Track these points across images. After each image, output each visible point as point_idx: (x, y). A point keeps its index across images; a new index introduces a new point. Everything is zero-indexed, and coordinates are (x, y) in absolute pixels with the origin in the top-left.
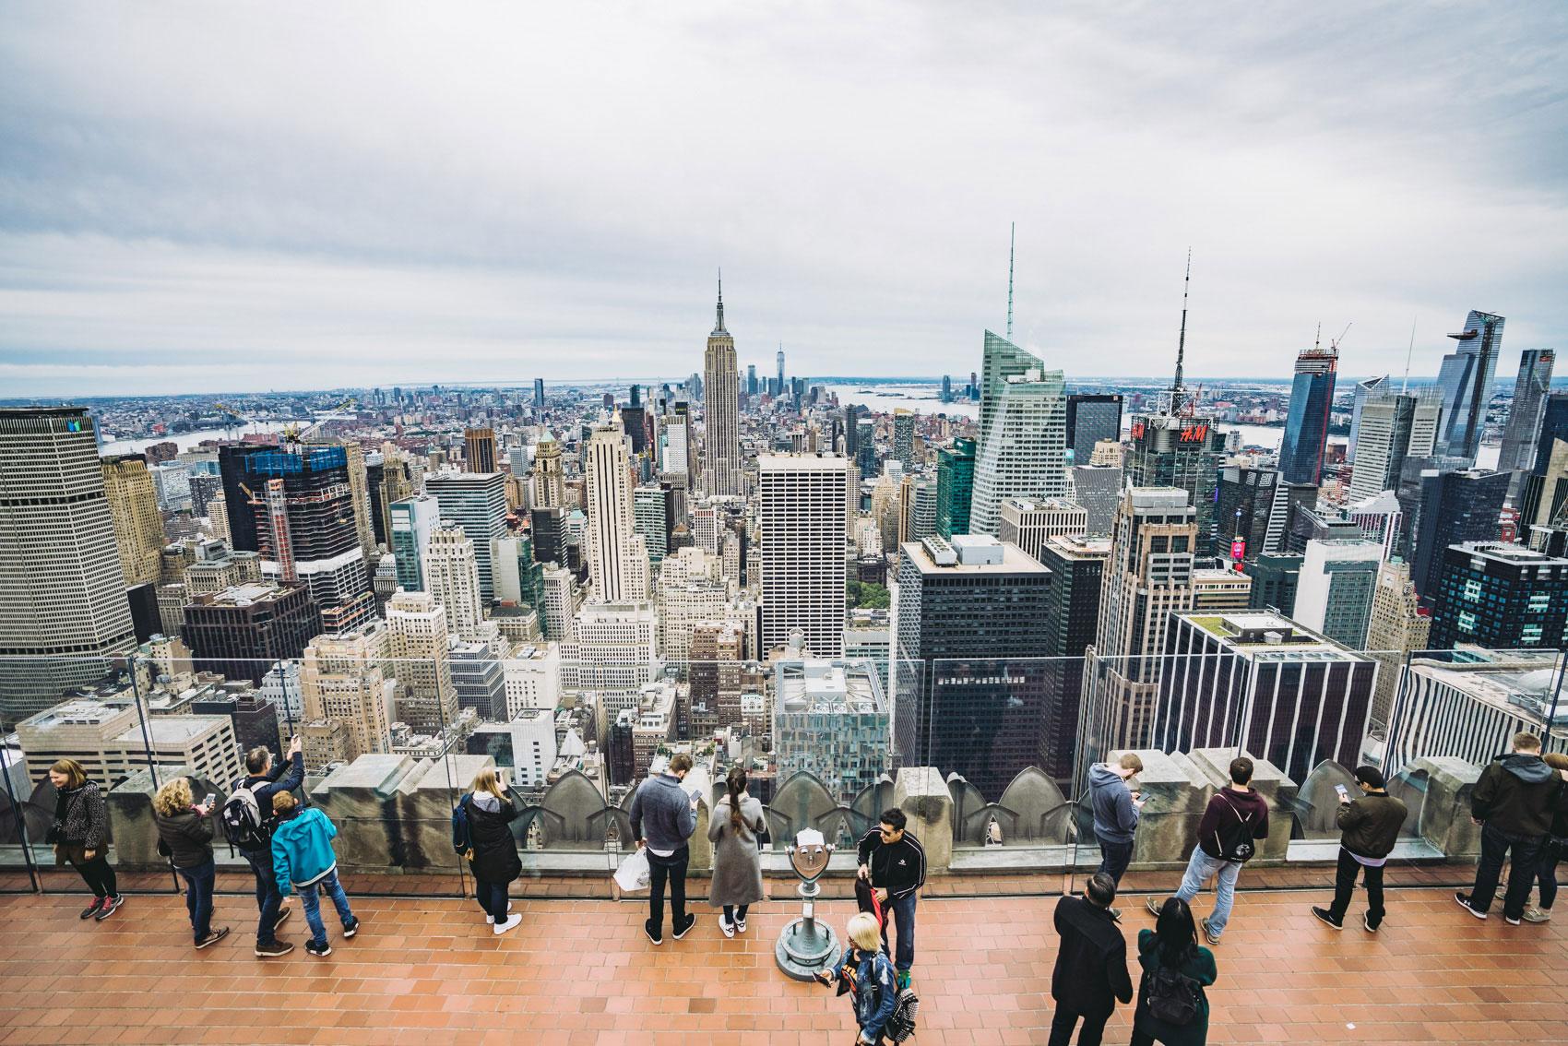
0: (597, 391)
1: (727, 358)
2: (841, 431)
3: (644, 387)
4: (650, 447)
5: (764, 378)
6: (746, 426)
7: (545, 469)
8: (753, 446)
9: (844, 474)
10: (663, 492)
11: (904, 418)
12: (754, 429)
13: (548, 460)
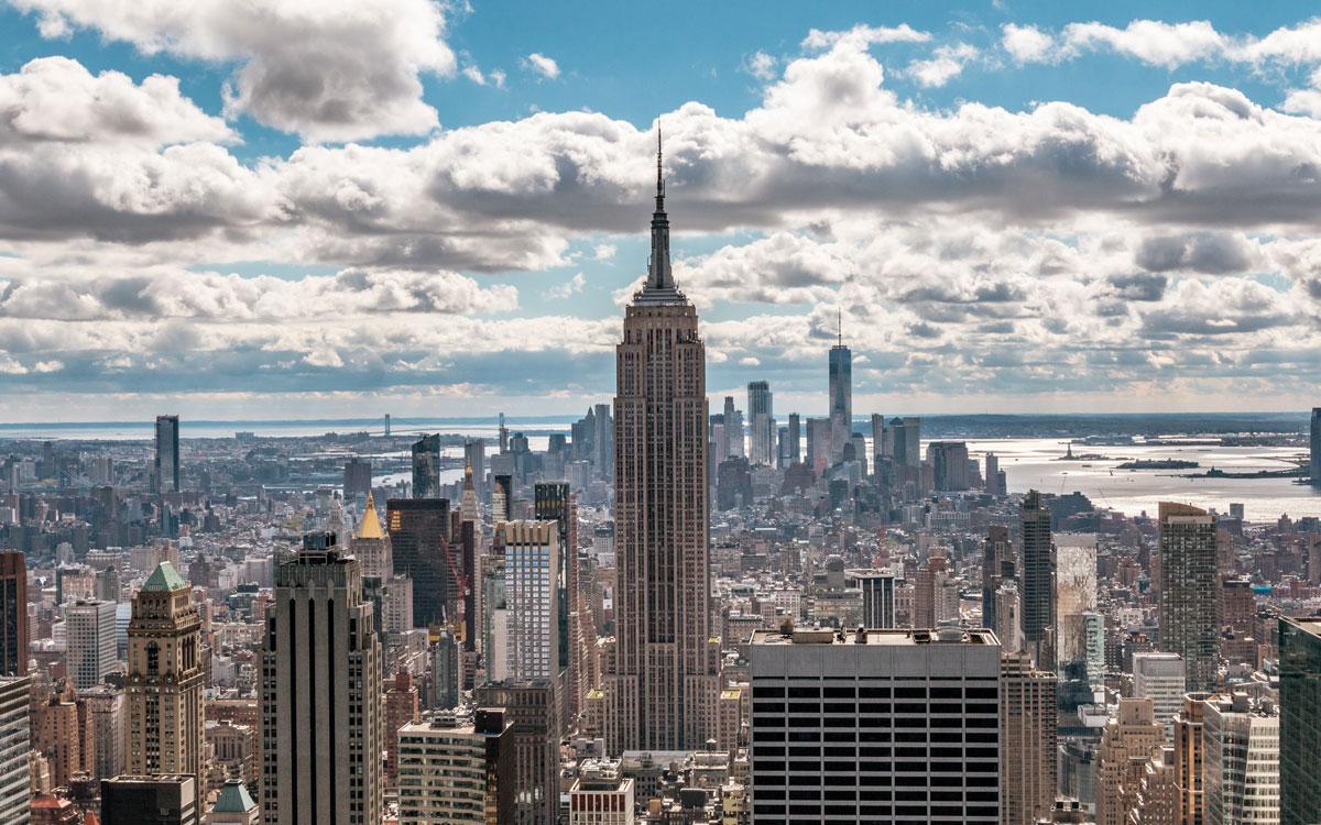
0: (330, 452)
1: (679, 363)
2: (1008, 570)
3: (455, 441)
4: (461, 607)
5: (794, 418)
6: (738, 554)
7: (153, 666)
8: (756, 607)
9: (992, 693)
10: (482, 738)
11: (1188, 531)
12: (761, 562)
13: (162, 642)
